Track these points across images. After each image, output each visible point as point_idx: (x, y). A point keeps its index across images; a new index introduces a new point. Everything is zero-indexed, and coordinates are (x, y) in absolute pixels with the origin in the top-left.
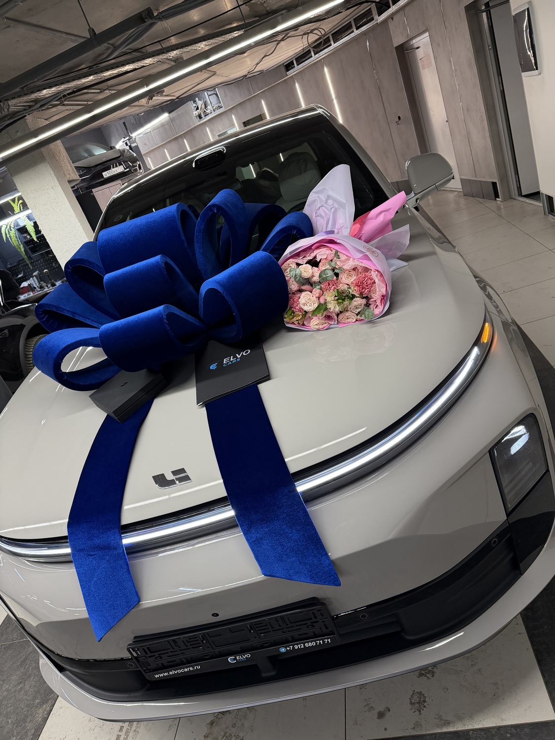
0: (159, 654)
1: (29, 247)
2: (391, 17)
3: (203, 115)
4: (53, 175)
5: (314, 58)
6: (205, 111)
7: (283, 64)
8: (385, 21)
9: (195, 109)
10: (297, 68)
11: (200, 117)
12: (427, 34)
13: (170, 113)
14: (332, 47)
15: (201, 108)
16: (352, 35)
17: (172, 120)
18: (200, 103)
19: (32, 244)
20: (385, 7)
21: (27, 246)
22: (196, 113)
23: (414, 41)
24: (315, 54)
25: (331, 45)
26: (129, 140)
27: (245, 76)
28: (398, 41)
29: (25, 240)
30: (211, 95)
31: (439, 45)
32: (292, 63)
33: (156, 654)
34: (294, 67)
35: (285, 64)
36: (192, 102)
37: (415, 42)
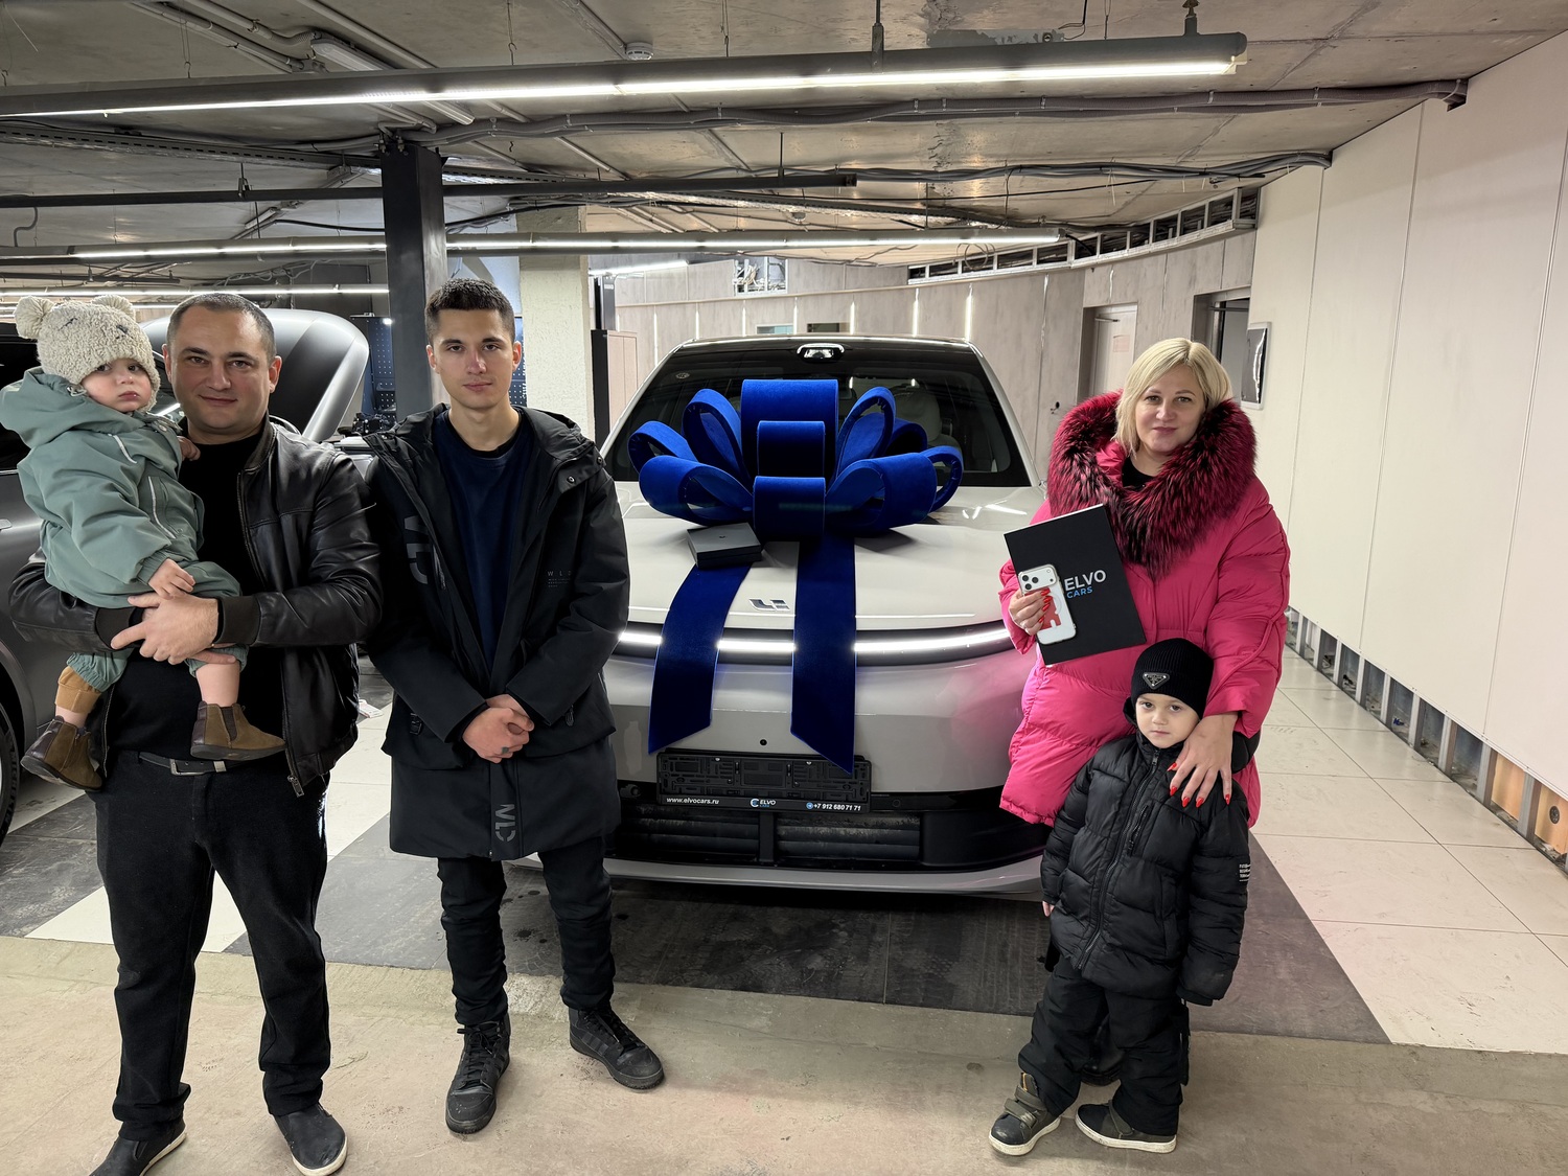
0: (683, 776)
2: (1093, 267)
3: (746, 288)
5: (960, 276)
6: (752, 284)
7: (909, 266)
8: (1082, 269)
9: (737, 275)
10: (927, 279)
11: (741, 289)
12: (1135, 308)
13: (691, 263)
14: (992, 271)
15: (749, 277)
16: (1027, 269)
17: (691, 275)
18: (749, 269)
20: (1088, 251)
22: (738, 281)
23: (1114, 310)
24: (963, 272)
25: (991, 268)
26: (604, 276)
27: (849, 261)
28: (1091, 301)
31: (1147, 328)
32: (922, 270)
33: (681, 774)
34: (924, 277)
35: (911, 268)
36: (737, 262)
37: (1114, 312)
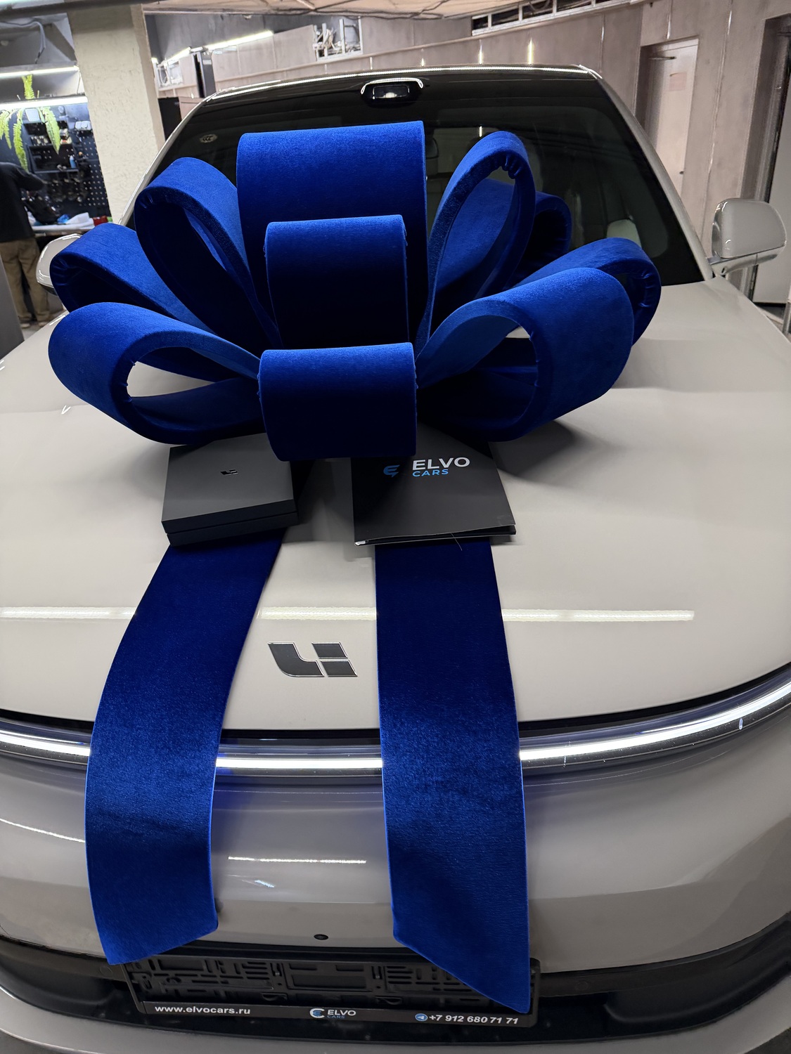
0: (176, 975)
1: (35, 157)
2: (651, 2)
3: (326, 53)
4: (137, 53)
5: (521, 23)
6: (331, 47)
7: (472, 16)
8: (640, 4)
9: (317, 40)
10: (490, 29)
11: (321, 54)
12: (696, 42)
13: (276, 32)
14: (551, 15)
15: (327, 41)
16: (586, 10)
17: (277, 44)
18: (327, 33)
19: (39, 155)
21: (33, 155)
22: (317, 46)
23: (671, 46)
24: (524, 18)
25: (551, 12)
26: (202, 52)
27: (417, 14)
28: (648, 39)
29: (30, 145)
30: (347, 26)
31: (708, 62)
32: (485, 20)
33: (172, 973)
34: (487, 26)
35: (474, 18)
36: (315, 27)
37: (669, 50)
